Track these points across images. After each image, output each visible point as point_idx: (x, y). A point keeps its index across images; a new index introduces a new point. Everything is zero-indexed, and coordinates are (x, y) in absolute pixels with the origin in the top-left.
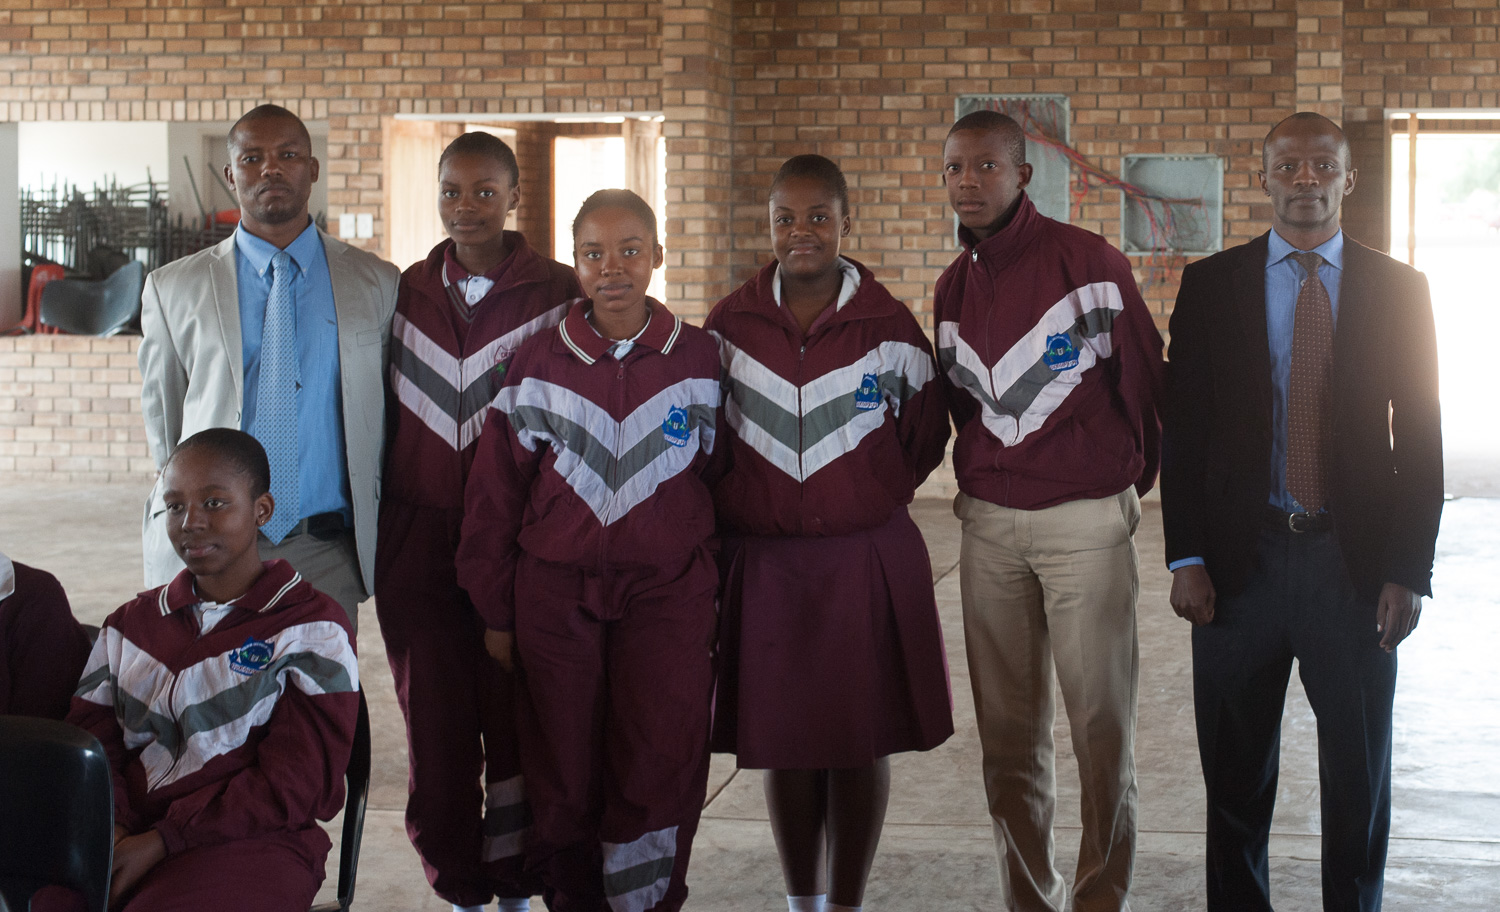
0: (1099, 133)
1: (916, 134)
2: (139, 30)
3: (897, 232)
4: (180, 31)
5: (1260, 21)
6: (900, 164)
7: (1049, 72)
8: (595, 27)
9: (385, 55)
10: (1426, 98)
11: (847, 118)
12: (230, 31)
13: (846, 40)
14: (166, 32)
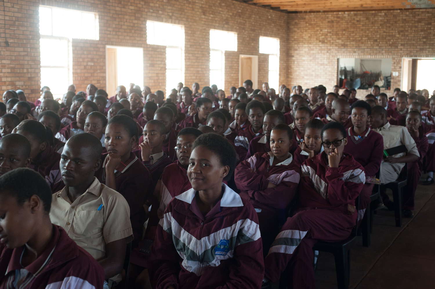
9: (401, 49)
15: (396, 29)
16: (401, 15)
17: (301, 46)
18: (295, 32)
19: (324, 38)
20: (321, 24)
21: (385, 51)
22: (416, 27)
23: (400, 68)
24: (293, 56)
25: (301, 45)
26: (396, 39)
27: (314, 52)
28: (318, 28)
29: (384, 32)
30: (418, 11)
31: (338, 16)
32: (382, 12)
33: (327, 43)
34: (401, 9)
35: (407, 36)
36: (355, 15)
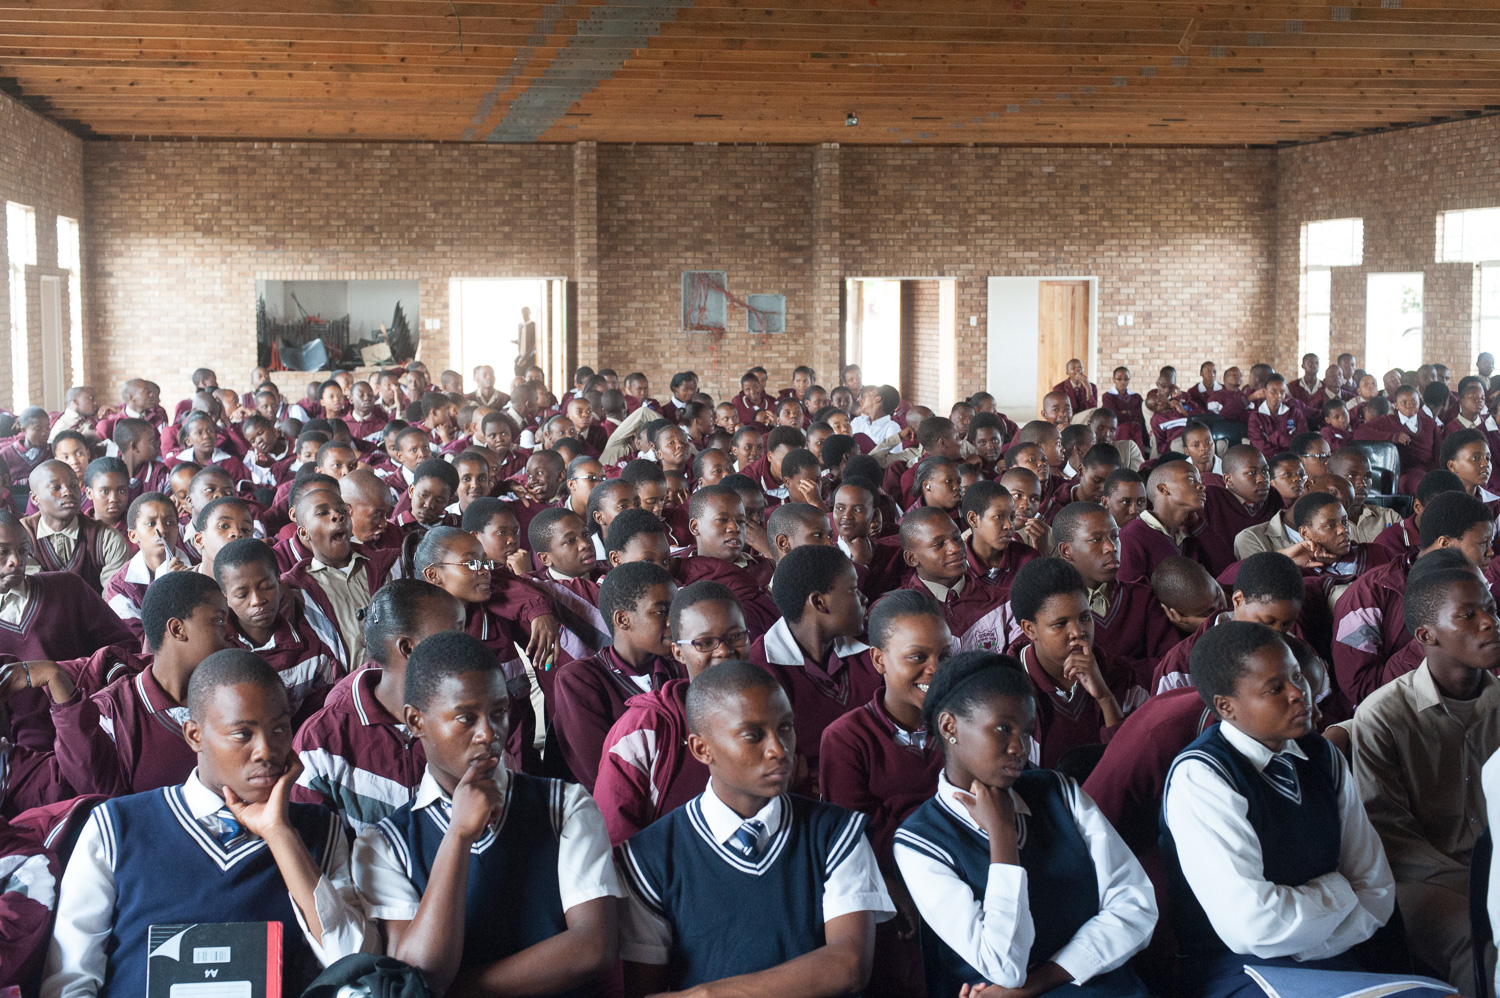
0: (738, 286)
1: (666, 286)
2: (335, 241)
3: (659, 325)
4: (353, 242)
5: (799, 243)
6: (660, 298)
7: (718, 261)
8: (534, 242)
9: (444, 253)
10: (860, 273)
11: (639, 280)
12: (376, 242)
13: (638, 249)
14: (346, 242)
15: (427, 197)
16: (439, 159)
17: (137, 241)
18: (113, 197)
19: (209, 220)
20: (197, 177)
21: (400, 259)
22: (483, 193)
23: (446, 306)
24: (110, 275)
25: (134, 239)
26: (427, 226)
27: (180, 261)
28: (191, 189)
29: (393, 205)
30: (483, 149)
31: (253, 153)
32: (384, 145)
33: (220, 233)
34: (436, 142)
35: (459, 216)
36: (304, 152)
